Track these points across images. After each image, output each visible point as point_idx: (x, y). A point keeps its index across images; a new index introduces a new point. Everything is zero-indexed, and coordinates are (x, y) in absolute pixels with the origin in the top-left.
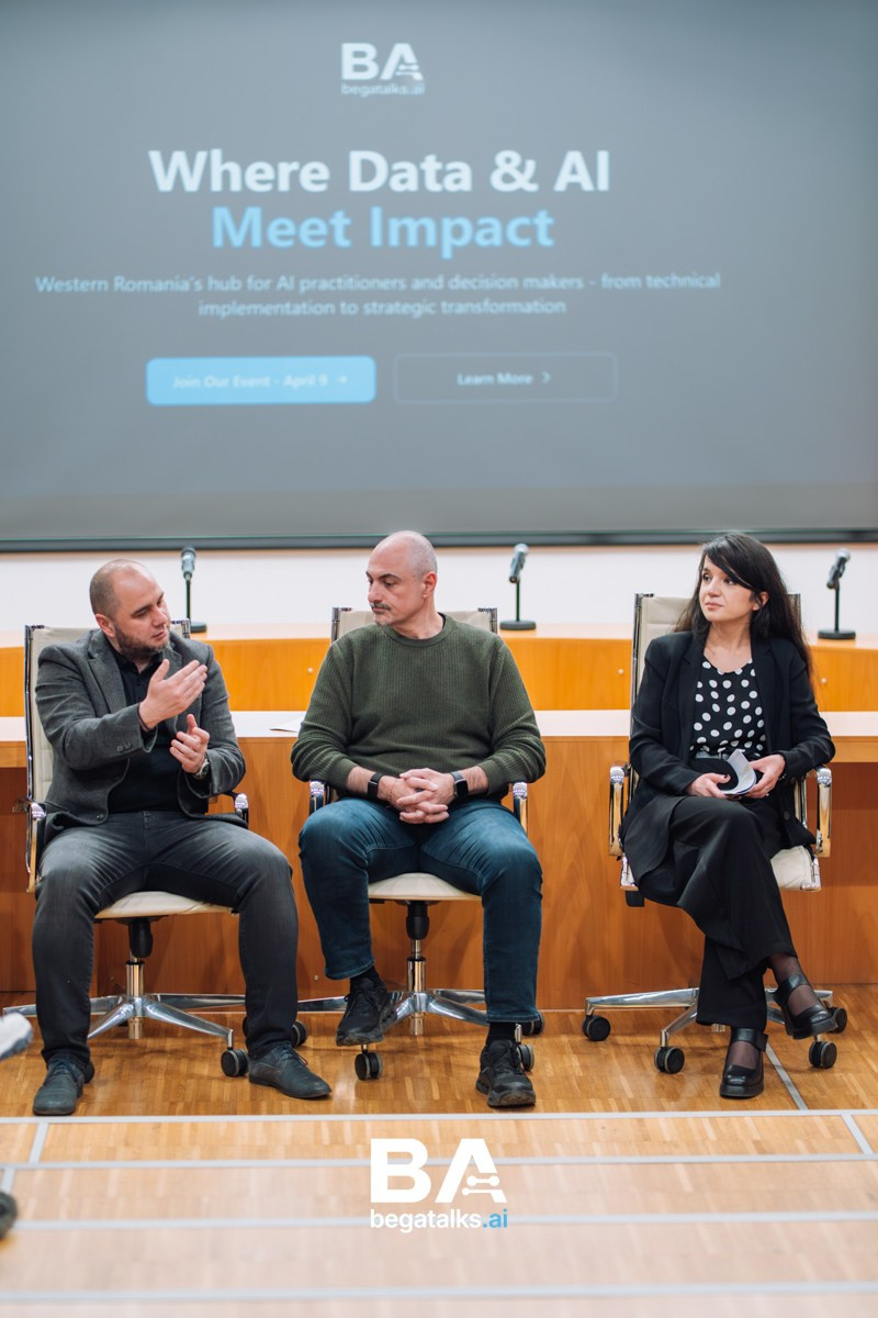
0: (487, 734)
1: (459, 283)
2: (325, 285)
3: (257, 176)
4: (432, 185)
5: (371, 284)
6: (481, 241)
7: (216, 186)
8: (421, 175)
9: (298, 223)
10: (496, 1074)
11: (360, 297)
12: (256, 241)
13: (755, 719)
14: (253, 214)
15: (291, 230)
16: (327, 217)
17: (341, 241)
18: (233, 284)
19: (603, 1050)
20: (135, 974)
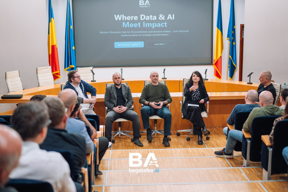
0: (164, 97)
1: (155, 32)
2: (137, 32)
3: (128, 18)
4: (151, 19)
5: (143, 32)
6: (158, 26)
7: (123, 19)
8: (150, 18)
9: (134, 24)
10: (165, 142)
11: (142, 34)
12: (128, 27)
13: (199, 95)
14: (128, 23)
15: (133, 25)
16: (137, 23)
17: (139, 26)
18: (125, 32)
19: (179, 137)
20: (120, 128)
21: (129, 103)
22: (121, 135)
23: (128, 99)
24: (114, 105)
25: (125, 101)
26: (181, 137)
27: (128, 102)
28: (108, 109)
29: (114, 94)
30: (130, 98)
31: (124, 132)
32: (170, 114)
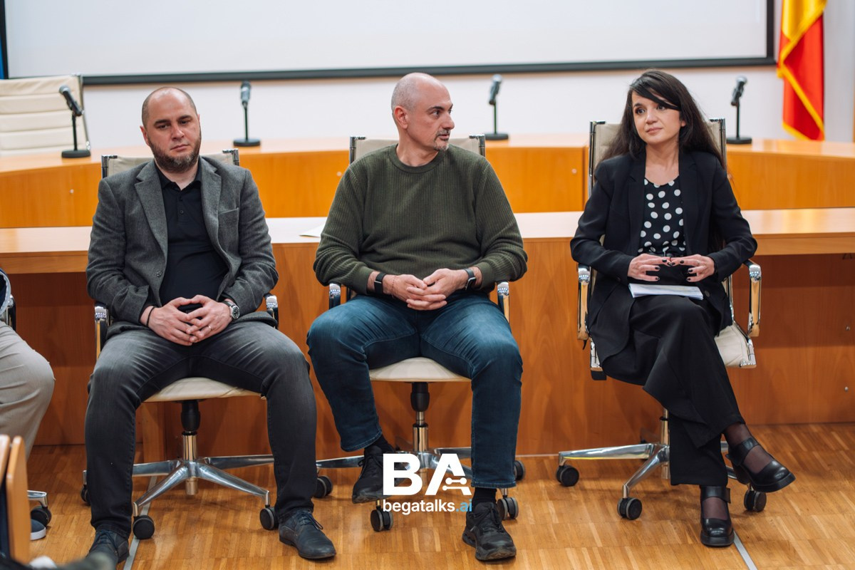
10: (480, 531)
19: (574, 496)
20: (190, 442)
21: (251, 279)
22: (203, 484)
23: (239, 252)
24: (150, 290)
25: (225, 266)
26: (584, 490)
27: (240, 274)
28: (114, 315)
29: (152, 225)
30: (257, 249)
31: (219, 467)
32: (510, 347)
